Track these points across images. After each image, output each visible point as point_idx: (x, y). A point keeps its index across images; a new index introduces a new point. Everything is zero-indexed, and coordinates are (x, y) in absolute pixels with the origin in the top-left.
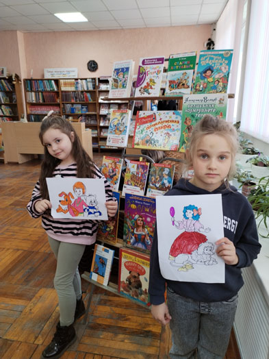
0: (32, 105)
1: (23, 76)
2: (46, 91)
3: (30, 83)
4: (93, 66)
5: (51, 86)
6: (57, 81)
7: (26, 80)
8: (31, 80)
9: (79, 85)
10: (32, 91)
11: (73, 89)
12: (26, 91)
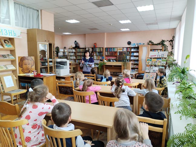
0: (107, 56)
1: (105, 47)
3: (107, 49)
4: (129, 43)
7: (106, 48)
8: (108, 48)
9: (124, 50)
10: (107, 51)
11: (122, 51)
12: (105, 51)
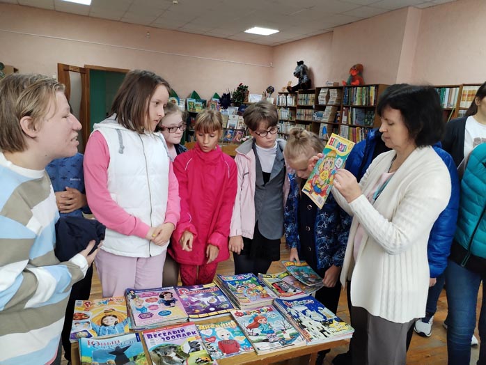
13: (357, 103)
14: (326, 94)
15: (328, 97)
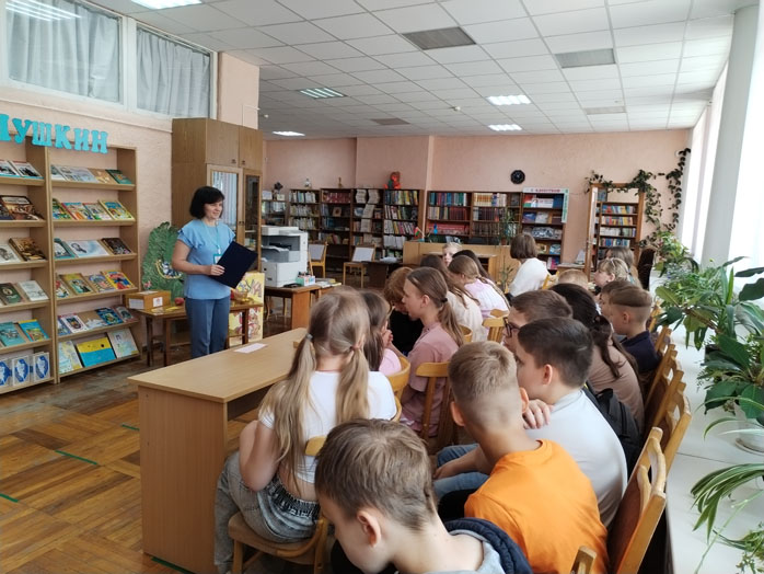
0: (433, 222)
1: (428, 188)
2: (454, 207)
3: (436, 196)
4: (518, 177)
5: (461, 200)
6: (470, 195)
7: (430, 193)
8: (436, 192)
9: (497, 200)
10: (435, 205)
11: (489, 204)
13: (400, 203)
14: (364, 195)
15: (367, 197)
